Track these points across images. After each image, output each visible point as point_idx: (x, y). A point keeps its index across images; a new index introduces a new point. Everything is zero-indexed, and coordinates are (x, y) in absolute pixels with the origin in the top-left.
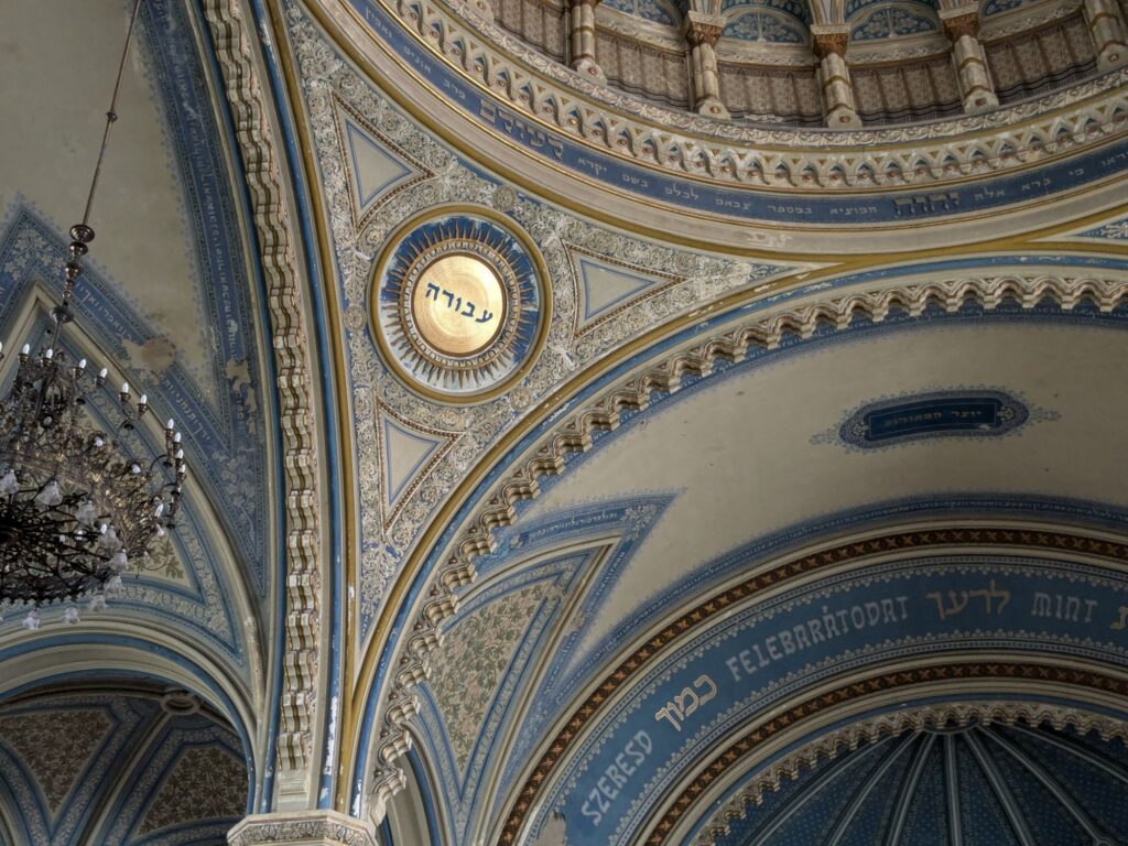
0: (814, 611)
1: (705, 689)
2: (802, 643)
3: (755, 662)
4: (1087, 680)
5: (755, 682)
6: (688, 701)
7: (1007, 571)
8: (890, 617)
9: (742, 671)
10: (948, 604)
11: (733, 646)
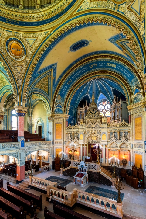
0: (79, 71)
1: (71, 81)
2: (79, 74)
3: (75, 77)
4: (105, 72)
5: (75, 79)
6: (69, 82)
7: (96, 61)
8: (86, 69)
9: (74, 78)
10: (91, 67)
11: (72, 76)
